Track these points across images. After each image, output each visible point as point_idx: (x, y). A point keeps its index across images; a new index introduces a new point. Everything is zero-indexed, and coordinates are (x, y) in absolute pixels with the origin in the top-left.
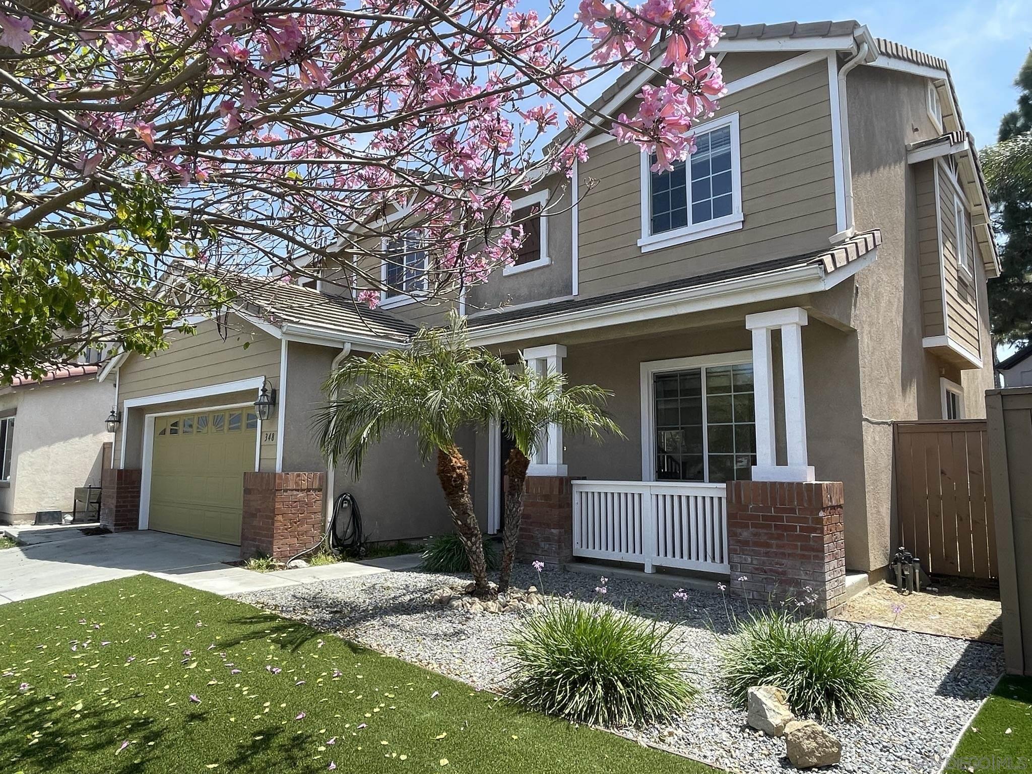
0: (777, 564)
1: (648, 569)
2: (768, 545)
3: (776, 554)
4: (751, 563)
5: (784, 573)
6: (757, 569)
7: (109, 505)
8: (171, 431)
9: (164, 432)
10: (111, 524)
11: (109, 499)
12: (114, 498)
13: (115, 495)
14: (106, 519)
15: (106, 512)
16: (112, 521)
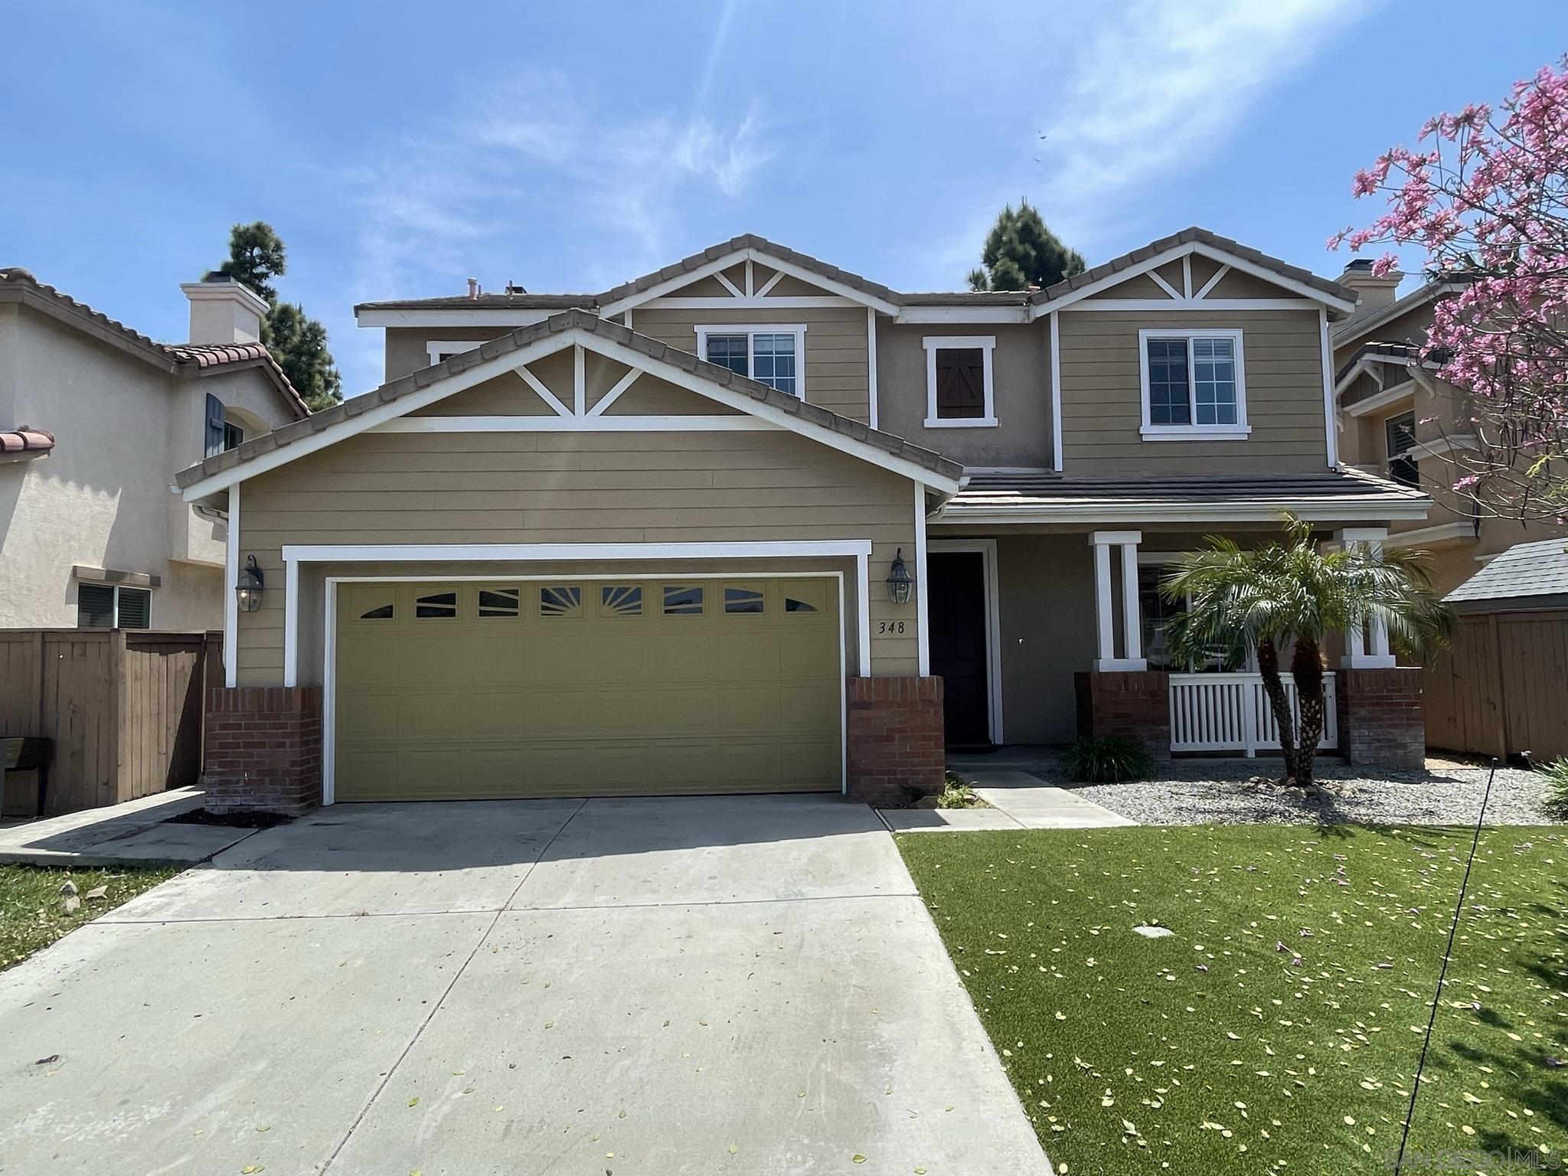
0: (1389, 733)
1: (1251, 755)
2: (1380, 719)
3: (1388, 725)
4: (1369, 735)
5: (1394, 740)
6: (1373, 740)
7: (258, 762)
8: (422, 612)
9: (386, 613)
10: (279, 799)
11: (256, 751)
12: (284, 747)
13: (288, 741)
14: (245, 792)
15: (241, 778)
16: (279, 795)
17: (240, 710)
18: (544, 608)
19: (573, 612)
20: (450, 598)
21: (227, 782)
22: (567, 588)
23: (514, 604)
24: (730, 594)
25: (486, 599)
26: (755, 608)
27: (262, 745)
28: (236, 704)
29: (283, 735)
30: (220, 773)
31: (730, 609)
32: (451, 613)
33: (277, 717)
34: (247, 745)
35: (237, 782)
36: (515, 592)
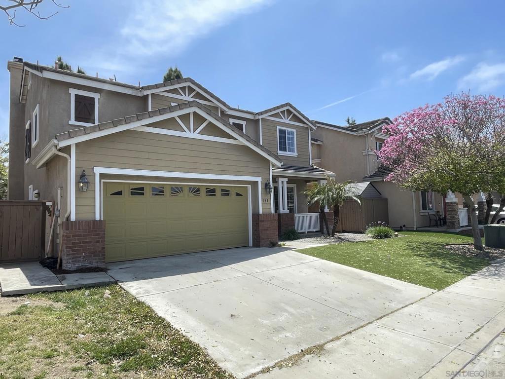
1: (306, 233)
7: (89, 249)
8: (132, 194)
9: (120, 193)
10: (97, 262)
11: (87, 244)
12: (99, 242)
13: (100, 240)
14: (83, 261)
15: (82, 255)
16: (97, 260)
17: (81, 228)
18: (172, 193)
19: (181, 194)
20: (142, 189)
21: (76, 257)
22: (179, 187)
23: (163, 192)
24: (222, 190)
25: (154, 189)
26: (228, 194)
27: (90, 242)
28: (79, 227)
29: (98, 238)
30: (73, 254)
31: (222, 195)
32: (143, 194)
33: (96, 231)
34: (84, 242)
35: (80, 257)
36: (163, 188)
